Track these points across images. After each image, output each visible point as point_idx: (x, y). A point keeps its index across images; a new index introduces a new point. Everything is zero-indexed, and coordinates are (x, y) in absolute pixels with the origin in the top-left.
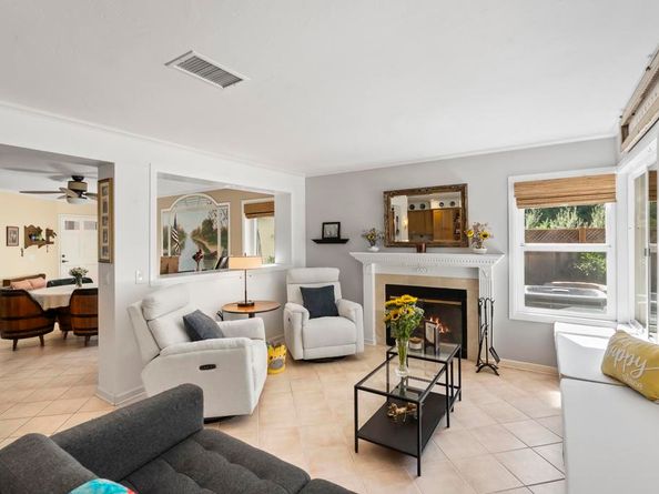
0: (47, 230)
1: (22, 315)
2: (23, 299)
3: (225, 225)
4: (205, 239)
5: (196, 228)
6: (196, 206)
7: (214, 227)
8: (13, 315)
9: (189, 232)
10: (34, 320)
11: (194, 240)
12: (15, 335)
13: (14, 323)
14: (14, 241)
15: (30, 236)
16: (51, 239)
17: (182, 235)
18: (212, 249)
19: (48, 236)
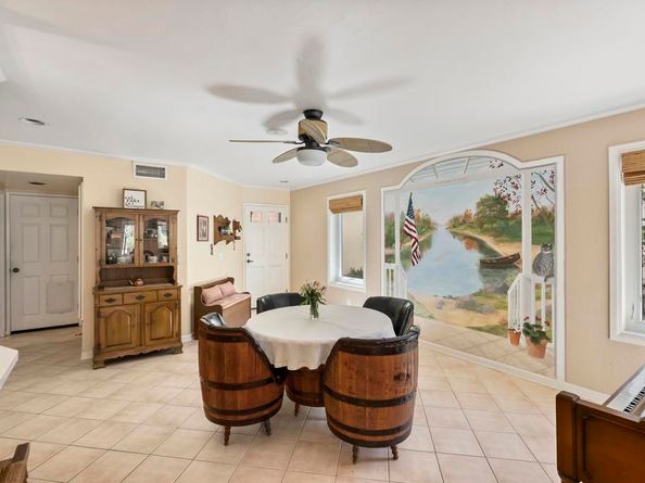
0: (234, 222)
1: (241, 380)
2: (243, 348)
3: (544, 202)
4: (484, 231)
5: (461, 212)
6: (461, 173)
7: (511, 208)
8: (228, 380)
9: (441, 219)
10: (260, 391)
11: (455, 234)
12: (230, 418)
13: (227, 394)
14: (204, 235)
15: (220, 229)
16: (238, 234)
17: (427, 225)
18: (505, 250)
19: (234, 229)
